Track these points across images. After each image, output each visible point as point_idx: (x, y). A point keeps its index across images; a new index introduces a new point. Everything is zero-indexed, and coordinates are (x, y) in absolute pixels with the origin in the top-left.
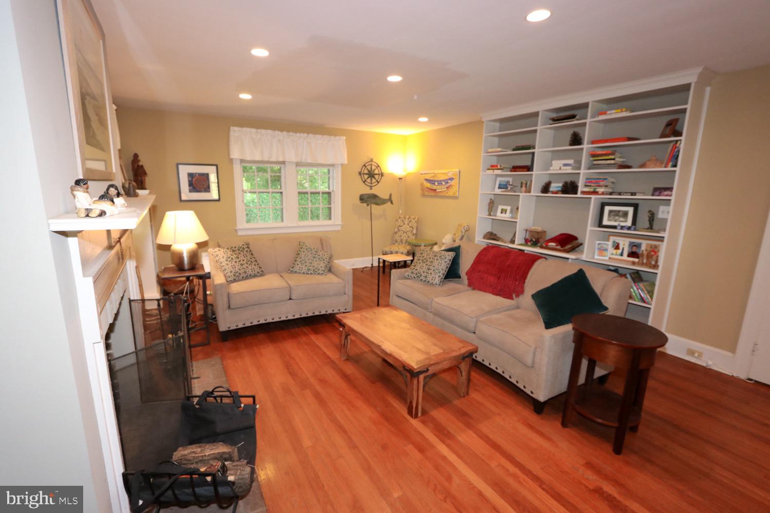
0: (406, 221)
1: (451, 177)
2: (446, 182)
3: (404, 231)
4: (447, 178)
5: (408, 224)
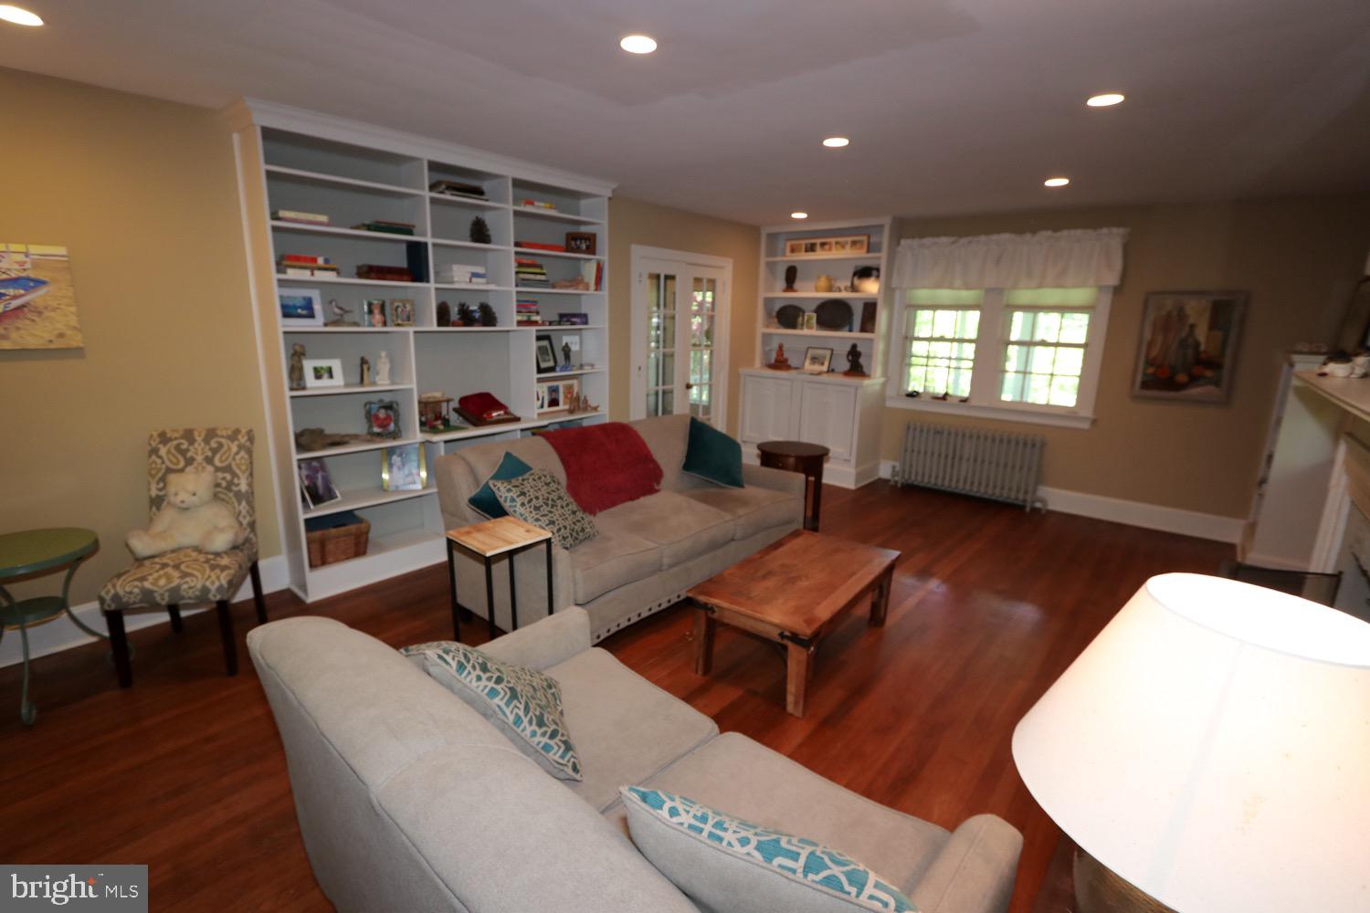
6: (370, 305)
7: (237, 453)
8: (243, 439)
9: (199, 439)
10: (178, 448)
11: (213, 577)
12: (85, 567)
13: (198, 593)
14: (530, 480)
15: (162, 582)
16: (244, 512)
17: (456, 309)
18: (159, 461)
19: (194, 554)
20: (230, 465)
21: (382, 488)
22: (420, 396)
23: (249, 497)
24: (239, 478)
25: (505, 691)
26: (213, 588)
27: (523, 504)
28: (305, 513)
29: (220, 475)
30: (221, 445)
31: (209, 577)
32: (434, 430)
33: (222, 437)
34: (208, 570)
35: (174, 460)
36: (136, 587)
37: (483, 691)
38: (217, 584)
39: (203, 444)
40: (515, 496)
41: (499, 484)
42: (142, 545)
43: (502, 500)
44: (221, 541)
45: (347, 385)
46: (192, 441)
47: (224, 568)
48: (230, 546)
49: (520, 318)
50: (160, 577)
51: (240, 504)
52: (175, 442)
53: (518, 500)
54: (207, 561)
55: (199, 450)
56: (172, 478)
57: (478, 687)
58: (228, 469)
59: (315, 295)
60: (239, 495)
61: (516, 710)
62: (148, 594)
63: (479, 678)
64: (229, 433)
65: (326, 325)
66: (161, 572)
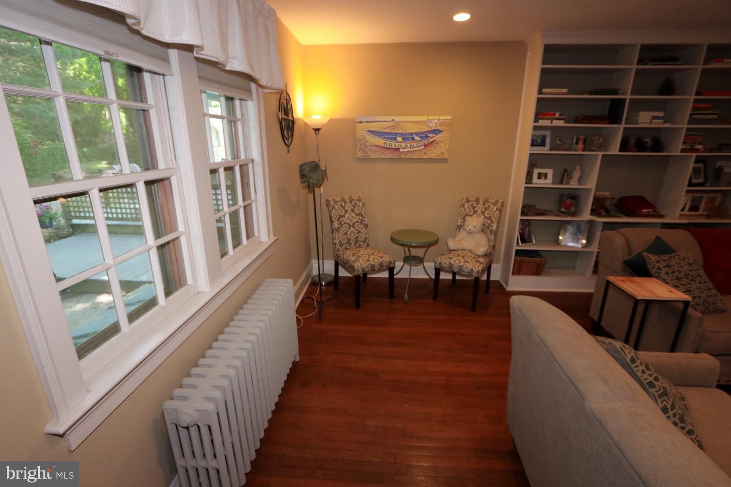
0: (349, 207)
1: (433, 128)
2: (424, 135)
3: (348, 224)
4: (426, 129)
5: (353, 211)
6: (578, 139)
7: (495, 212)
8: (499, 205)
9: (481, 203)
10: (472, 205)
11: (476, 266)
12: (431, 248)
13: (469, 271)
14: (676, 259)
15: (457, 262)
16: (492, 240)
17: (633, 141)
18: (464, 210)
19: (470, 254)
20: (491, 216)
21: (557, 242)
22: (595, 194)
23: (496, 233)
24: (493, 224)
25: (659, 387)
26: (475, 271)
27: (667, 273)
28: (517, 246)
29: (486, 220)
30: (489, 206)
31: (475, 265)
32: (599, 215)
33: (491, 203)
34: (475, 262)
35: (470, 211)
36: (448, 261)
37: (645, 380)
38: (477, 269)
39: (482, 205)
40: (661, 266)
41: (651, 256)
42: (452, 244)
43: (650, 267)
44: (482, 250)
45: (553, 183)
46: (478, 203)
47: (481, 263)
48: (485, 254)
49: (684, 147)
50: (457, 260)
51: (491, 235)
52: (472, 203)
53: (663, 269)
54: (475, 258)
55: (480, 208)
56: (468, 218)
57: (642, 376)
58: (490, 218)
59: (548, 134)
60: (492, 231)
61: (665, 403)
62: (451, 265)
63: (643, 372)
64: (494, 201)
65: (551, 150)
66: (457, 258)
